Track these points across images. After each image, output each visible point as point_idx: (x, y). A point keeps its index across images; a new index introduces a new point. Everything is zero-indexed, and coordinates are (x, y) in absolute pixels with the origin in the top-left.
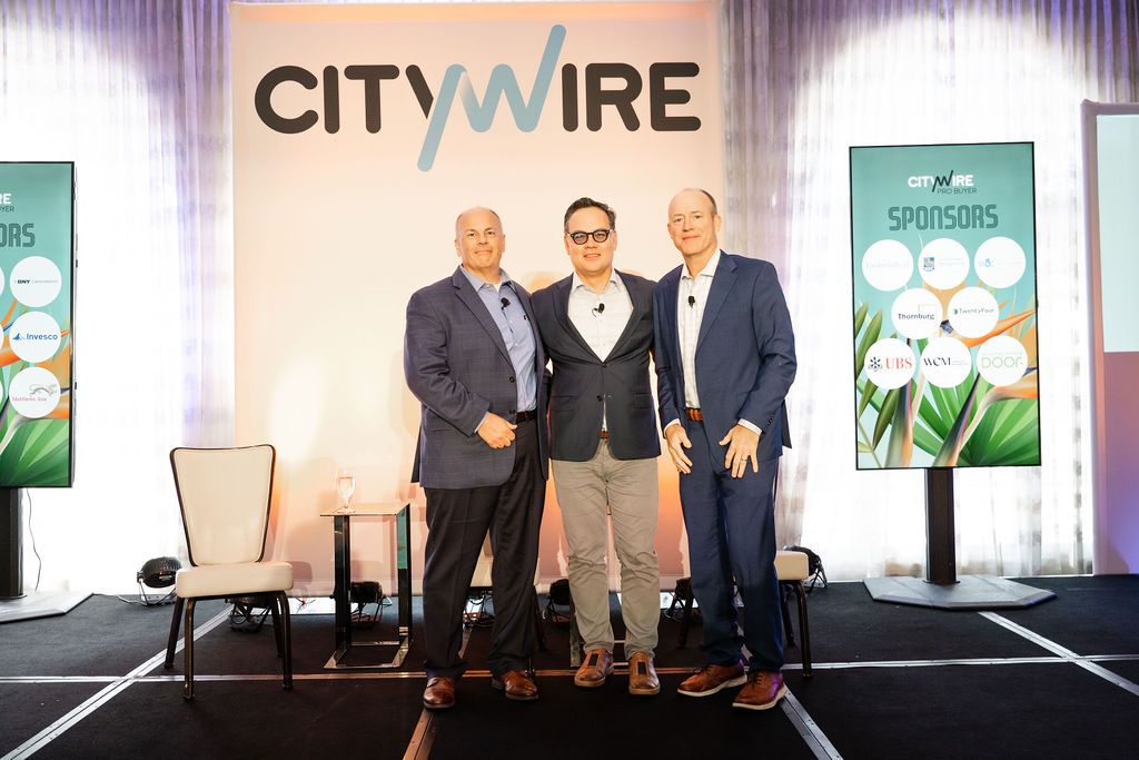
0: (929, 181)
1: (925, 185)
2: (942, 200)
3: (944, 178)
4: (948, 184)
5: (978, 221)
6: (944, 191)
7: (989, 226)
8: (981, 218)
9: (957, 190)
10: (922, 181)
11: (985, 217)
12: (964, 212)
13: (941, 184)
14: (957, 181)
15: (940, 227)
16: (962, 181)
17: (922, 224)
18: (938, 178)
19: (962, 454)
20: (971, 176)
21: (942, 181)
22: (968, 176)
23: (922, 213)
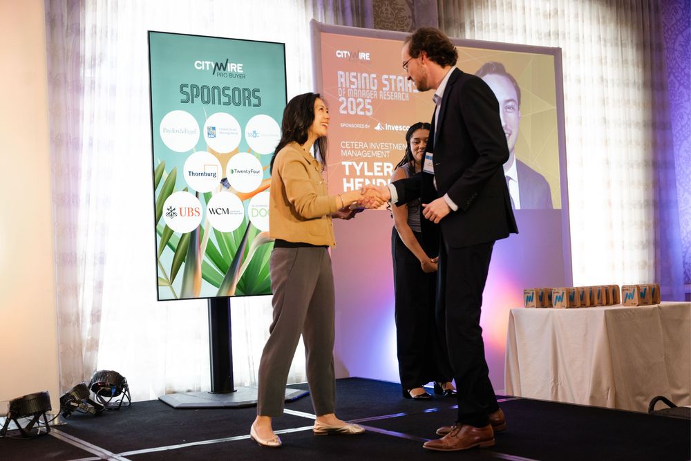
0: (210, 65)
1: (208, 68)
2: (220, 82)
3: (222, 64)
4: (224, 69)
5: (247, 101)
6: (222, 75)
7: (255, 105)
8: (249, 98)
9: (231, 75)
10: (205, 64)
11: (252, 98)
12: (236, 92)
13: (219, 69)
14: (231, 67)
15: (220, 103)
16: (235, 68)
17: (206, 99)
18: (217, 64)
19: (238, 286)
20: (241, 65)
21: (221, 67)
22: (239, 65)
23: (206, 90)
